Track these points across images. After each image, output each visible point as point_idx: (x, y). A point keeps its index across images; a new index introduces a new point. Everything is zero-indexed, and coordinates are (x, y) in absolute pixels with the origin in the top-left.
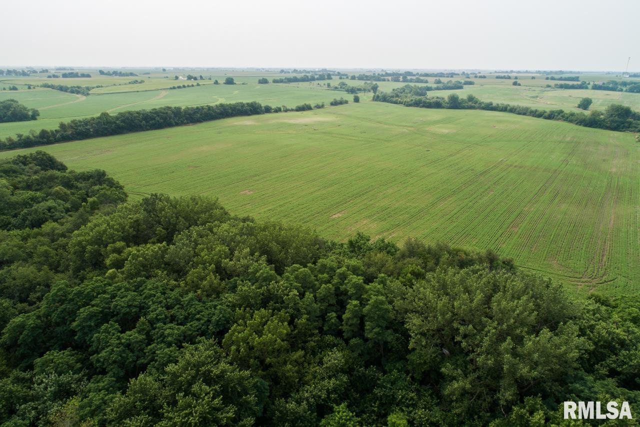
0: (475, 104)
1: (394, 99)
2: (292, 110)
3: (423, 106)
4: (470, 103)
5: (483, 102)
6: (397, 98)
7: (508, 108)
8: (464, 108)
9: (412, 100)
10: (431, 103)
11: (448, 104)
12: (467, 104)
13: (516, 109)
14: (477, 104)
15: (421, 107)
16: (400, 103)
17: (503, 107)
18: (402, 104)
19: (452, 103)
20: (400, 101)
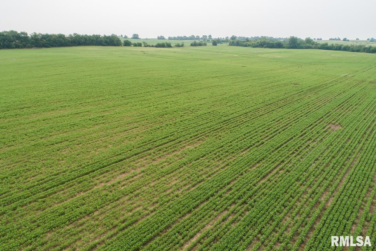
0: (312, 45)
1: (245, 43)
2: (153, 46)
3: (267, 47)
4: (308, 44)
5: (319, 44)
6: (247, 42)
7: (342, 47)
8: (302, 48)
9: (258, 43)
10: (273, 43)
11: (288, 45)
12: (304, 45)
13: (349, 48)
14: (314, 45)
15: (265, 48)
16: (249, 46)
17: (337, 47)
18: (250, 46)
19: (291, 44)
20: (249, 44)
